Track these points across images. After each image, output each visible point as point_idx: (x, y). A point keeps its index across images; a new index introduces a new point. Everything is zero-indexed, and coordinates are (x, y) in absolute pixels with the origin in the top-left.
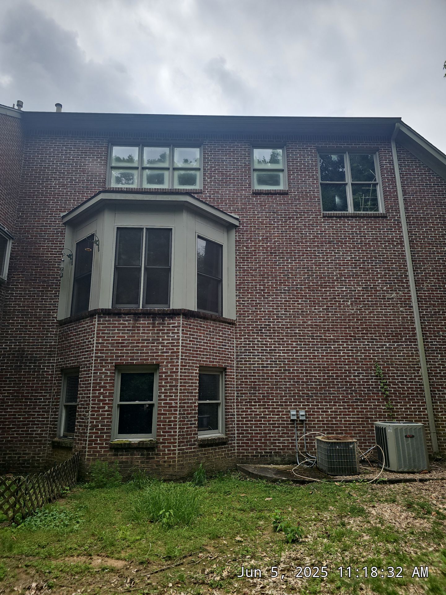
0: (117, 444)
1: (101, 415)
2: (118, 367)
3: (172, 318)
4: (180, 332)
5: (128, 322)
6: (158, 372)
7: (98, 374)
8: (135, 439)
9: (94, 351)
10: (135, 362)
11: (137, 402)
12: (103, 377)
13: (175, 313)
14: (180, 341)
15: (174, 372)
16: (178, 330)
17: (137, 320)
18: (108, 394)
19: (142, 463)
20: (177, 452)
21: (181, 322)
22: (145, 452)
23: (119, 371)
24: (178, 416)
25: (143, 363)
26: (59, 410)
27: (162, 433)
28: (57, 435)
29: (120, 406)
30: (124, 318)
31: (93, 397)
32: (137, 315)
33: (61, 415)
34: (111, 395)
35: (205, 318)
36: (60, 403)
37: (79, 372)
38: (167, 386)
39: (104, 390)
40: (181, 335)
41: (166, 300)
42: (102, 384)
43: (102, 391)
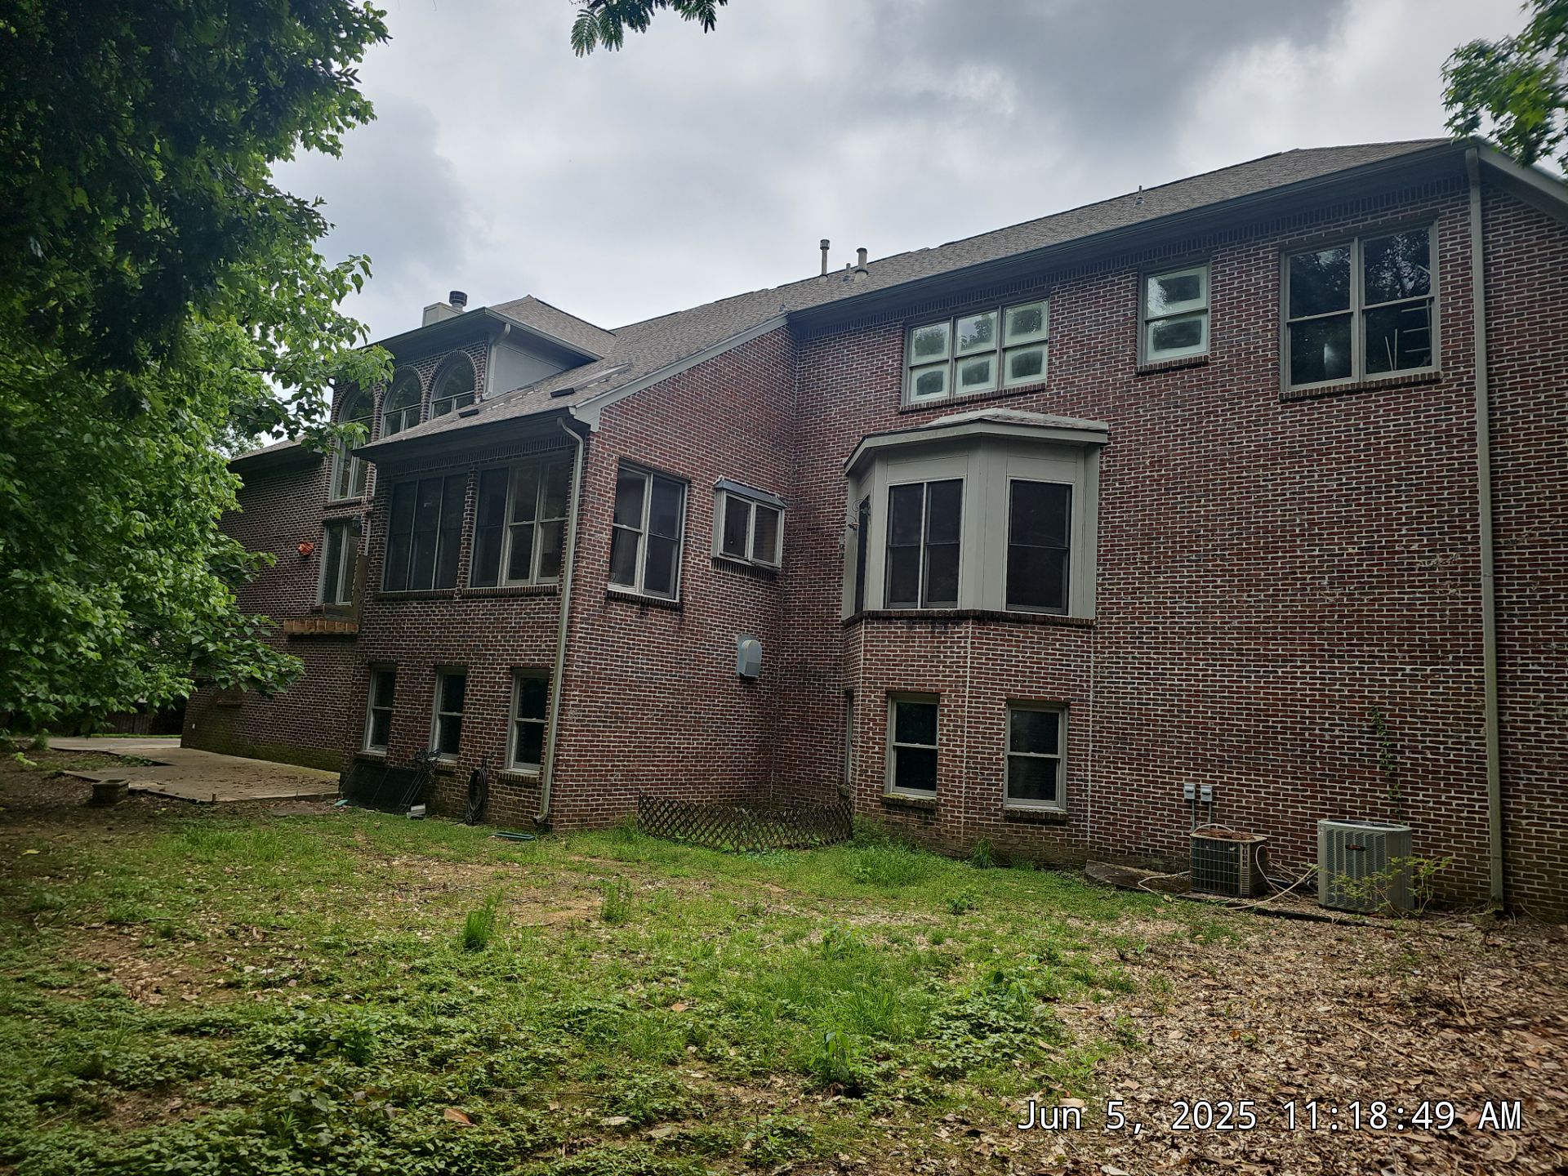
0: (893, 800)
1: (872, 758)
2: (889, 693)
3: (957, 624)
4: (969, 645)
5: (900, 629)
6: (939, 705)
7: (867, 701)
8: (913, 795)
10: (909, 687)
11: (917, 745)
12: (872, 706)
13: (961, 617)
14: (969, 660)
15: (960, 706)
16: (966, 642)
17: (911, 628)
18: (879, 730)
19: (920, 827)
20: (963, 820)
21: (970, 630)
22: (923, 815)
23: (893, 699)
24: (965, 771)
25: (919, 690)
27: (945, 792)
29: (897, 749)
30: (897, 623)
32: (913, 619)
34: (883, 731)
37: (853, 697)
38: (951, 725)
39: (873, 725)
40: (969, 650)
41: (952, 596)
42: (872, 715)
43: (871, 725)
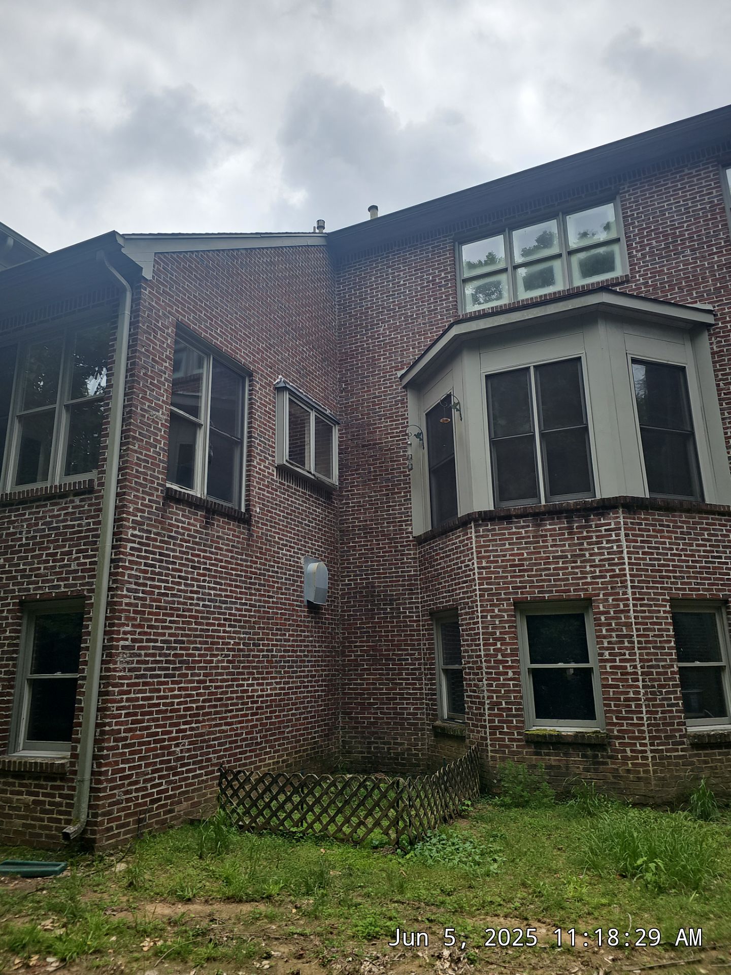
0: (538, 736)
1: (504, 685)
2: (519, 605)
3: (603, 515)
4: (623, 537)
5: (524, 529)
6: (591, 614)
7: (489, 617)
8: (568, 728)
9: (477, 582)
10: (547, 595)
11: (561, 665)
12: (497, 623)
13: (607, 506)
14: (625, 555)
15: (622, 611)
16: (617, 535)
17: (540, 525)
18: (509, 651)
19: (587, 770)
20: (649, 755)
21: (622, 521)
22: (589, 753)
23: (522, 612)
24: (642, 691)
25: (561, 598)
26: (437, 677)
27: (615, 721)
28: (439, 716)
29: (533, 672)
30: (517, 522)
31: (486, 655)
32: (538, 516)
33: (441, 685)
34: (515, 653)
35: (668, 508)
36: (436, 666)
37: (458, 615)
38: (611, 636)
39: (501, 645)
40: (624, 544)
41: (586, 483)
42: (498, 634)
43: (499, 646)
